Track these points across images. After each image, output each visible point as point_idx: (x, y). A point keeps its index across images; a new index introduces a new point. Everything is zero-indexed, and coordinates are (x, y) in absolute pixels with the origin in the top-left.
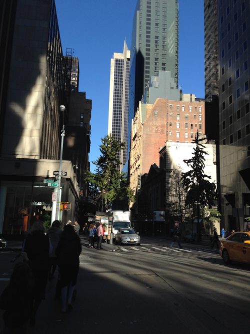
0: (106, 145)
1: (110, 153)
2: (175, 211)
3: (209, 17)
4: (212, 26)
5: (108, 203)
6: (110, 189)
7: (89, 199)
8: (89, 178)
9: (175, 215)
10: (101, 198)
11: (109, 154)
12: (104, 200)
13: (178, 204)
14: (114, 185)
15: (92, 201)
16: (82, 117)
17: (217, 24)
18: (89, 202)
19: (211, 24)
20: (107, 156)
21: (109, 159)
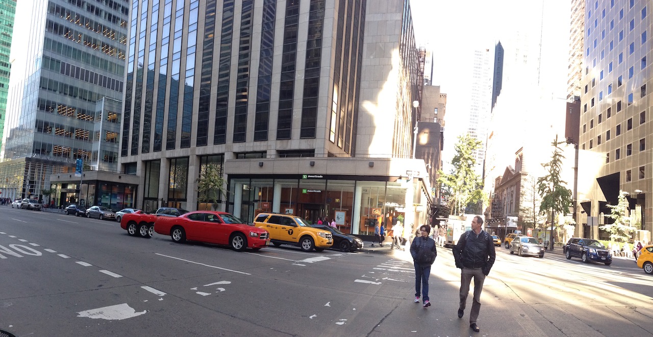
0: (461, 142)
1: (466, 152)
2: (528, 217)
3: (576, 10)
4: (578, 20)
5: (461, 206)
6: (463, 191)
7: (441, 201)
8: (442, 179)
9: (529, 222)
10: (454, 201)
11: (464, 153)
12: (458, 203)
13: (532, 210)
14: (468, 186)
15: (445, 204)
16: (436, 113)
17: (584, 19)
18: (441, 204)
19: (577, 18)
20: (462, 156)
21: (464, 159)
